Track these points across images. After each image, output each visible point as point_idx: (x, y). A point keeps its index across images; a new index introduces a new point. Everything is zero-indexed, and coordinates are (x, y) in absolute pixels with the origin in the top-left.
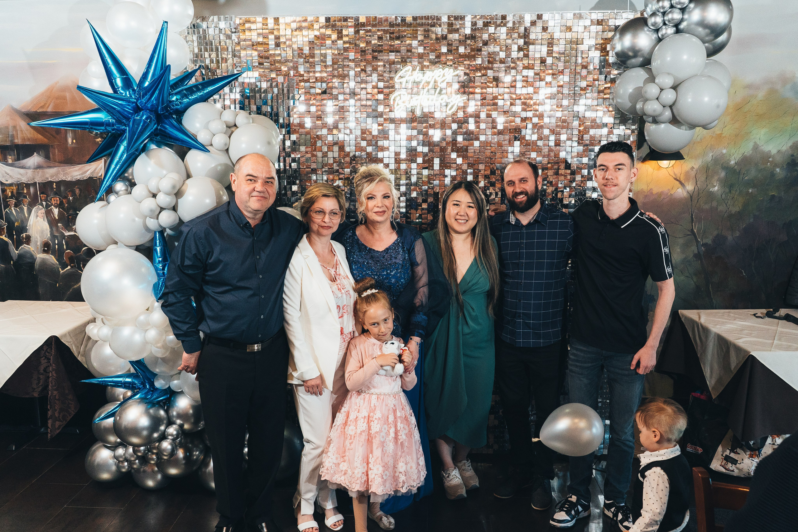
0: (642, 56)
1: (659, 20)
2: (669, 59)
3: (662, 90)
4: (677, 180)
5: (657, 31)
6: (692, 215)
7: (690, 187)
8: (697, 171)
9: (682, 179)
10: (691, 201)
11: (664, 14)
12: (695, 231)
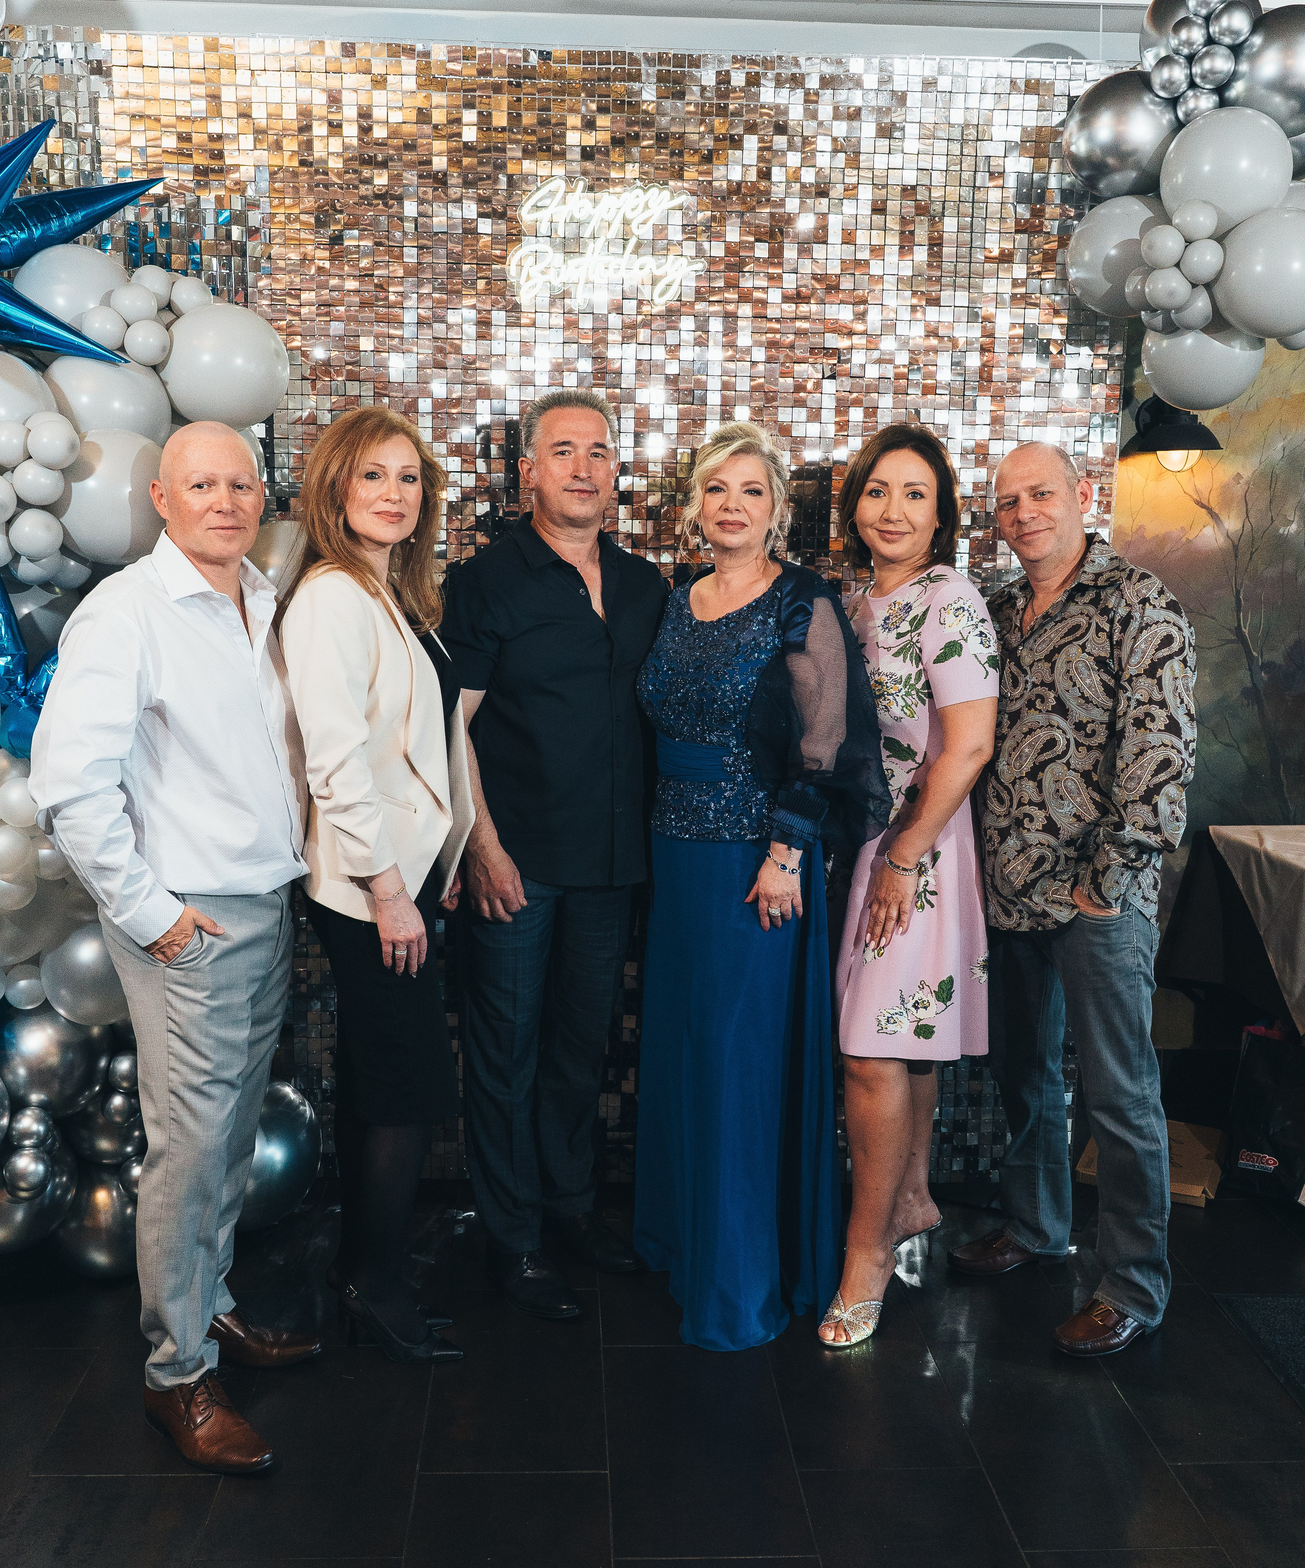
0: (1137, 166)
1: (1178, 73)
2: (1207, 168)
3: (1188, 242)
4: (1203, 506)
5: (1173, 102)
6: (1238, 592)
7: (1233, 524)
8: (1248, 483)
9: (1213, 504)
10: (1236, 556)
11: (1191, 59)
12: (1246, 631)
